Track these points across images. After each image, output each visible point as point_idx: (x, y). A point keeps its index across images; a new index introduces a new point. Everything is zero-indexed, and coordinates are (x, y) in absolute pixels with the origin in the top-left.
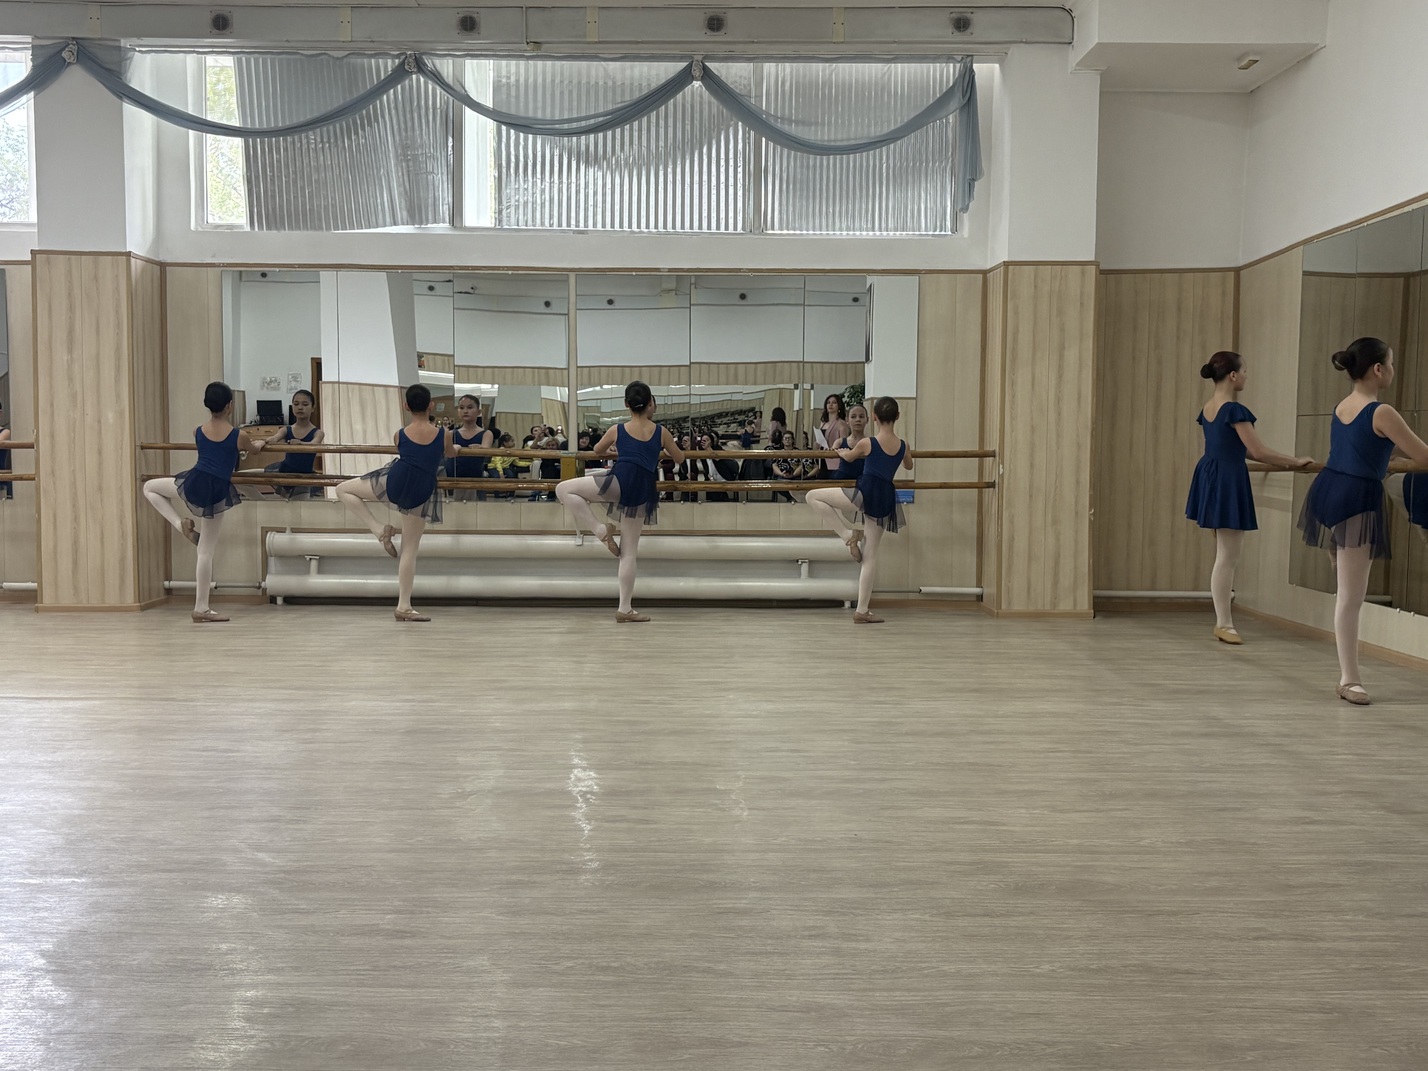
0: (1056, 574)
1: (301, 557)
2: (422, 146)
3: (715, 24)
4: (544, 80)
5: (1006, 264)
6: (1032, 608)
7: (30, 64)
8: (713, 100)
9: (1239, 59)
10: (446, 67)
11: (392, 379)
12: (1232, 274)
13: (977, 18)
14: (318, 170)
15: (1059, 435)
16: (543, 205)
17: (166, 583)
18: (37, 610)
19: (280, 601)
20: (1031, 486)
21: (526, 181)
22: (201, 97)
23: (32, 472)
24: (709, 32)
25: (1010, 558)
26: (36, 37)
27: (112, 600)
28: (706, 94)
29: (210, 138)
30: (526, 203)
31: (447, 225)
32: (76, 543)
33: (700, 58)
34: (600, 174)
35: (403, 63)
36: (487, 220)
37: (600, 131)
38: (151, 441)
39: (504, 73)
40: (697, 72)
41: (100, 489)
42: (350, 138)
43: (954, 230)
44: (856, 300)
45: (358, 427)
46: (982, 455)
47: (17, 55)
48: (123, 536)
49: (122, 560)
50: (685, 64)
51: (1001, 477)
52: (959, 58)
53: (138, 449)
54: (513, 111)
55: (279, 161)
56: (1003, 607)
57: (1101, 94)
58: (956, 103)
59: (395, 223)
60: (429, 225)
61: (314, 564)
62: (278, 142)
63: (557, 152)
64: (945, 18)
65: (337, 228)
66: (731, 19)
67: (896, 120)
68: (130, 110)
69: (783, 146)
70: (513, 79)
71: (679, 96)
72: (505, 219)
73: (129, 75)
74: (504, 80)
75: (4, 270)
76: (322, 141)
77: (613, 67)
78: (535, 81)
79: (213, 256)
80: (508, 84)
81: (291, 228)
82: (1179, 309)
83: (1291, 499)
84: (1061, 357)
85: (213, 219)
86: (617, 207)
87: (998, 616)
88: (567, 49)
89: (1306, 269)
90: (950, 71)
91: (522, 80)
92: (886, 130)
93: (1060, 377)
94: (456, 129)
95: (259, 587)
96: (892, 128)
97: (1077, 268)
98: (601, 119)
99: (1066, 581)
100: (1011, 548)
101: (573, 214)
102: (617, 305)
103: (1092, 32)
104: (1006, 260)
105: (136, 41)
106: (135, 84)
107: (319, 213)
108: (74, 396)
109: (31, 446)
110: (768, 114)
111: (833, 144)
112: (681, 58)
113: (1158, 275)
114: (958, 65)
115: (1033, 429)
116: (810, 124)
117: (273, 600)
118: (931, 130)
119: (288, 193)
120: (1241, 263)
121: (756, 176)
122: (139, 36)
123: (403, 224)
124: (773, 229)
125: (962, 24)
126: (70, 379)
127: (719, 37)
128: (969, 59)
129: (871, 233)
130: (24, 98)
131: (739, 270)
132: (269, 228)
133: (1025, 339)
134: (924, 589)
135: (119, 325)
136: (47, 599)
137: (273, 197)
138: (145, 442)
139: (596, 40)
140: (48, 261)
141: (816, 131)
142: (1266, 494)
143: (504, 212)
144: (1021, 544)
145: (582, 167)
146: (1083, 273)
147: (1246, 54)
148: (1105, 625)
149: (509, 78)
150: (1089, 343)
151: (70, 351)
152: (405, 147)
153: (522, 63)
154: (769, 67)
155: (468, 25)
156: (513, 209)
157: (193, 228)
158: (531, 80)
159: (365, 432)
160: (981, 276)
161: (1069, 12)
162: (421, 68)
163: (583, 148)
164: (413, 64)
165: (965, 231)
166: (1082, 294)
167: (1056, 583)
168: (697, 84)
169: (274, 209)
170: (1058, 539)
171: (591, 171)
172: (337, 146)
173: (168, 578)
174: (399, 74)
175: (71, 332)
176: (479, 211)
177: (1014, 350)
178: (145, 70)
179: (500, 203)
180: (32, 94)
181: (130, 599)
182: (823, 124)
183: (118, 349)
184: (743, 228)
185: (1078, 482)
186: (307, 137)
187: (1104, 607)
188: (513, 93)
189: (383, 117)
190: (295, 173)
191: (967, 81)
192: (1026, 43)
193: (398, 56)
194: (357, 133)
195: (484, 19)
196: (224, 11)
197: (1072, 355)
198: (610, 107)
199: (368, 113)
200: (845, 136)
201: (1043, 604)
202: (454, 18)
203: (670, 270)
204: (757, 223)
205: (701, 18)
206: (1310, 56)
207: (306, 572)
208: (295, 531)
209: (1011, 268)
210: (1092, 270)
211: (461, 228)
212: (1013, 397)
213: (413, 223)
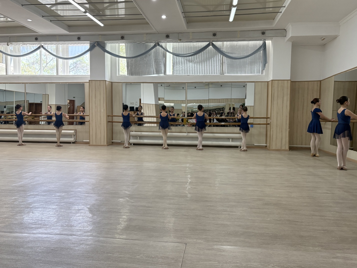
0: (281, 142)
1: (136, 136)
2: (159, 59)
3: (214, 35)
4: (182, 47)
5: (272, 80)
6: (277, 149)
7: (89, 46)
8: (214, 49)
9: (321, 38)
10: (163, 44)
11: (154, 103)
12: (319, 82)
13: (267, 32)
14: (140, 64)
15: (282, 114)
16: (181, 70)
17: (112, 141)
18: (89, 145)
19: (132, 144)
20: (277, 124)
21: (178, 66)
22: (119, 51)
23: (88, 120)
24: (213, 36)
25: (272, 138)
26: (90, 42)
27: (102, 144)
28: (213, 48)
29: (121, 59)
30: (178, 70)
31: (163, 74)
32: (96, 133)
33: (211, 41)
34: (192, 64)
35: (155, 44)
36: (171, 73)
37: (192, 56)
38: (109, 115)
39: (174, 45)
40: (211, 44)
41: (100, 124)
42: (146, 58)
43: (262, 73)
44: (244, 86)
45: (147, 112)
46: (267, 118)
47: (87, 45)
48: (104, 132)
49: (104, 136)
50: (208, 43)
51: (271, 122)
52: (263, 40)
53: (107, 116)
54: (176, 53)
55: (133, 63)
56: (271, 148)
57: (292, 46)
58: (262, 49)
59: (154, 74)
60: (160, 75)
61: (138, 138)
62: (133, 59)
63: (184, 60)
64: (260, 32)
65: (143, 75)
66: (217, 34)
67: (250, 53)
68: (106, 54)
69: (228, 58)
70: (176, 46)
71: (208, 49)
72: (174, 73)
73: (106, 48)
74: (174, 47)
75: (84, 84)
76: (141, 59)
77: (195, 43)
78: (180, 47)
79: (121, 81)
80: (175, 47)
81: (135, 75)
82: (308, 89)
83: (331, 127)
84: (283, 99)
85: (121, 74)
86: (195, 70)
87: (270, 150)
88: (186, 40)
89: (335, 80)
90: (261, 43)
91: (178, 46)
92: (248, 54)
93: (283, 102)
94: (165, 56)
95: (129, 142)
96: (250, 54)
97: (287, 81)
98: (192, 54)
99: (284, 144)
100: (272, 136)
101: (187, 72)
102: (197, 88)
103: (290, 34)
104: (272, 79)
105: (107, 41)
106: (107, 49)
107: (140, 73)
108: (96, 107)
109: (88, 116)
110: (225, 52)
111: (238, 57)
112: (208, 41)
113: (303, 82)
114: (263, 41)
115: (277, 113)
116: (233, 54)
117: (131, 144)
118: (257, 54)
119: (134, 69)
120: (322, 79)
121: (222, 64)
122: (108, 41)
123: (155, 74)
124: (225, 74)
125: (263, 33)
126: (95, 103)
127: (215, 37)
128: (265, 40)
129: (245, 74)
130: (88, 52)
131: (219, 82)
132: (131, 75)
133: (276, 95)
134: (255, 144)
135: (104, 94)
136: (91, 144)
137: (132, 70)
138: (108, 115)
139: (191, 39)
140: (92, 82)
141: (234, 55)
142: (325, 126)
143: (174, 72)
144: (274, 136)
145: (189, 63)
146: (288, 82)
147: (323, 37)
148: (291, 152)
149: (175, 46)
150: (289, 96)
151: (95, 98)
152: (156, 60)
153: (178, 43)
154: (225, 43)
155: (168, 36)
156: (175, 71)
157: (117, 75)
158: (179, 46)
159: (149, 113)
160: (267, 83)
161: (286, 30)
162: (159, 45)
163: (189, 59)
164: (157, 44)
165: (264, 74)
166: (287, 86)
167: (281, 144)
168: (211, 46)
169: (132, 72)
170: (282, 135)
171: (190, 63)
172: (143, 60)
173: (112, 140)
174: (155, 46)
175: (95, 95)
176: (169, 72)
177: (274, 97)
178: (109, 46)
179: (173, 70)
180: (89, 52)
181: (106, 144)
182: (236, 53)
183: (104, 98)
184: (220, 74)
185: (286, 124)
186: (138, 58)
187: (291, 149)
188: (176, 49)
189: (152, 54)
190: (136, 65)
191: (264, 44)
192: (277, 36)
193: (154, 43)
194: (147, 57)
195: (170, 35)
196: (123, 35)
197: (285, 98)
198: (194, 51)
199: (149, 53)
200: (240, 56)
201: (278, 148)
202: (165, 35)
203: (205, 82)
204: (222, 73)
205: (212, 34)
206: (336, 37)
207: (137, 139)
208: (135, 131)
209: (273, 81)
210: (290, 81)
211: (166, 75)
212: (273, 107)
213: (157, 74)
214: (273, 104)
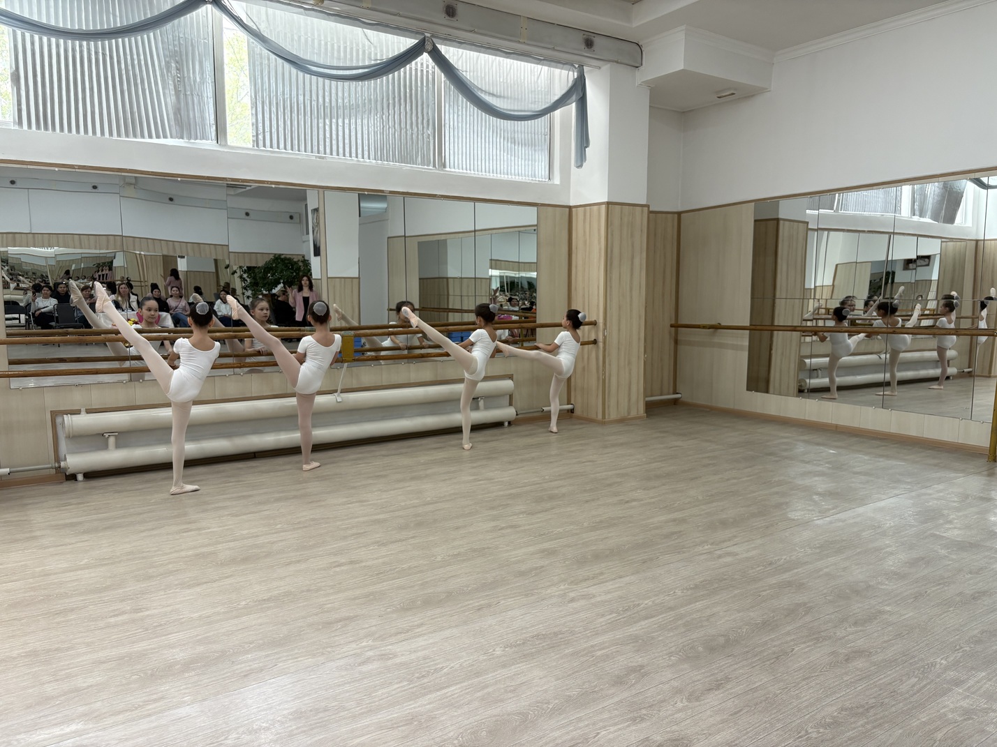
0: (629, 395)
1: (98, 435)
3: (450, 11)
5: (608, 203)
6: (619, 417)
9: (719, 92)
12: (676, 215)
13: (599, 42)
16: (292, 133)
19: (80, 477)
20: (619, 342)
25: (609, 386)
28: (431, 62)
30: (279, 130)
31: (214, 142)
43: (549, 179)
52: (577, 66)
58: (575, 96)
59: (171, 137)
60: (196, 141)
61: (112, 440)
64: (580, 37)
66: (462, 10)
72: (261, 143)
82: (655, 235)
83: (747, 344)
84: (632, 263)
86: (347, 141)
87: (603, 423)
89: (756, 218)
93: (632, 275)
95: (56, 468)
99: (634, 398)
100: (610, 380)
101: (315, 143)
103: (676, 62)
104: (606, 201)
110: (474, 85)
112: (416, 35)
114: (577, 71)
115: (620, 308)
116: (497, 97)
117: (72, 477)
121: (439, 128)
124: (450, 168)
125: (589, 43)
127: (451, 22)
128: (581, 67)
131: (435, 195)
132: (37, 127)
133: (616, 250)
143: (261, 137)
144: (614, 379)
146: (642, 211)
147: (728, 89)
156: (267, 134)
160: (568, 209)
161: (640, 47)
166: (641, 225)
167: (629, 400)
168: (425, 56)
170: (630, 373)
176: (240, 134)
177: (611, 258)
179: (257, 129)
185: (639, 339)
187: (652, 408)
191: (582, 83)
192: (618, 63)
197: (637, 261)
198: (369, 62)
201: (623, 413)
203: (390, 192)
204: (440, 163)
205: (443, 5)
207: (105, 447)
208: (89, 411)
209: (610, 206)
210: (646, 209)
211: (226, 145)
212: (611, 287)
213: (183, 138)
214: (611, 279)
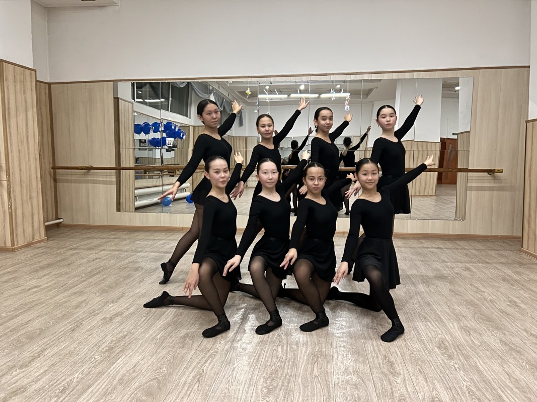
12: (48, 85)
15: (29, 154)
20: (21, 180)
56: (15, 245)
83: (115, 180)
84: (26, 114)
100: (16, 212)
115: (19, 152)
120: (51, 82)
144: (20, 212)
150: (35, 109)
166: (31, 84)
167: (33, 228)
170: (32, 206)
197: (30, 114)
201: (29, 238)
210: (33, 73)
